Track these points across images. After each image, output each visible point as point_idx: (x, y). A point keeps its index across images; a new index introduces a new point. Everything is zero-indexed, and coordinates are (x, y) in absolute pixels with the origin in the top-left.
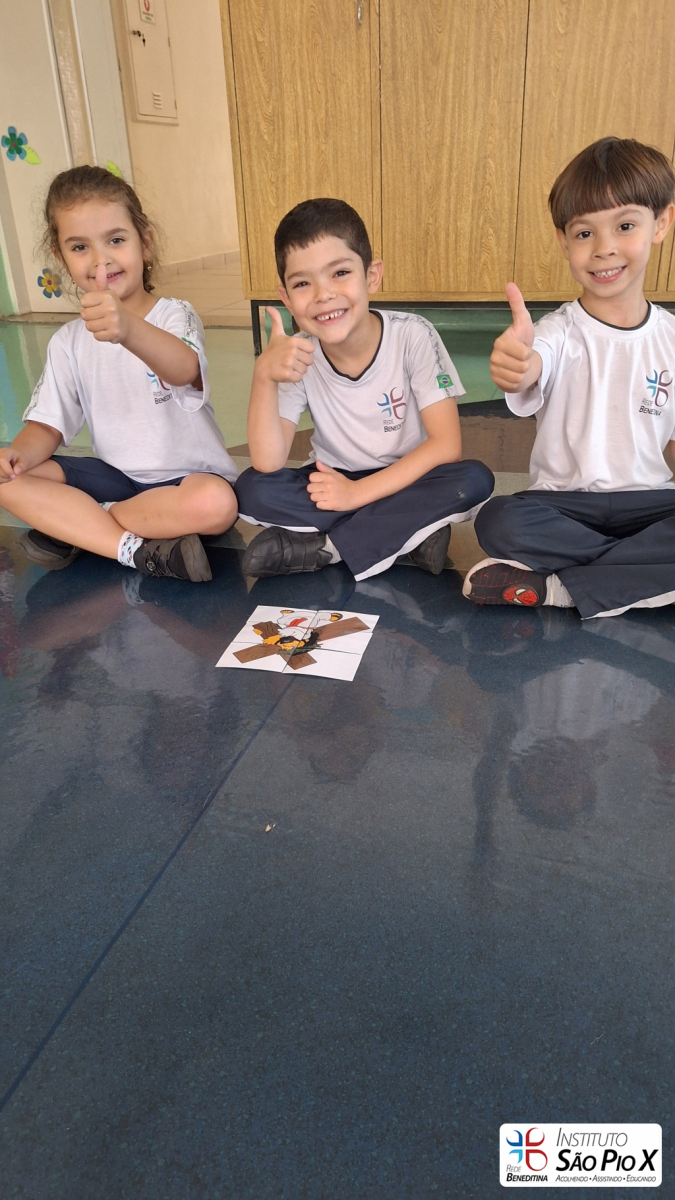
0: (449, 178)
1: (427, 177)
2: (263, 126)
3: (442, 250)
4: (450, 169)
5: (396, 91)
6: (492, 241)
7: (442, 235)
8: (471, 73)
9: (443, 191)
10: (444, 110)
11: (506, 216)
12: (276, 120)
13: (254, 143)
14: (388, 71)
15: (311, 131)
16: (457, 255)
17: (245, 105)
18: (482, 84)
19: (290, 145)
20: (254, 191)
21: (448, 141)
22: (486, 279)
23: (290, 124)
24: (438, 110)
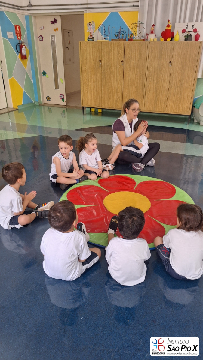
0: (113, 91)
1: (110, 90)
2: (85, 80)
3: (112, 101)
4: (113, 90)
5: (105, 77)
6: (119, 101)
7: (112, 99)
8: (116, 76)
9: (112, 93)
10: (112, 81)
11: (121, 97)
12: (87, 80)
13: (84, 83)
14: (104, 75)
15: (93, 82)
16: (114, 102)
17: (83, 77)
18: (117, 78)
19: (89, 84)
20: (84, 90)
21: (112, 85)
22: (118, 106)
23: (89, 81)
24: (111, 81)
